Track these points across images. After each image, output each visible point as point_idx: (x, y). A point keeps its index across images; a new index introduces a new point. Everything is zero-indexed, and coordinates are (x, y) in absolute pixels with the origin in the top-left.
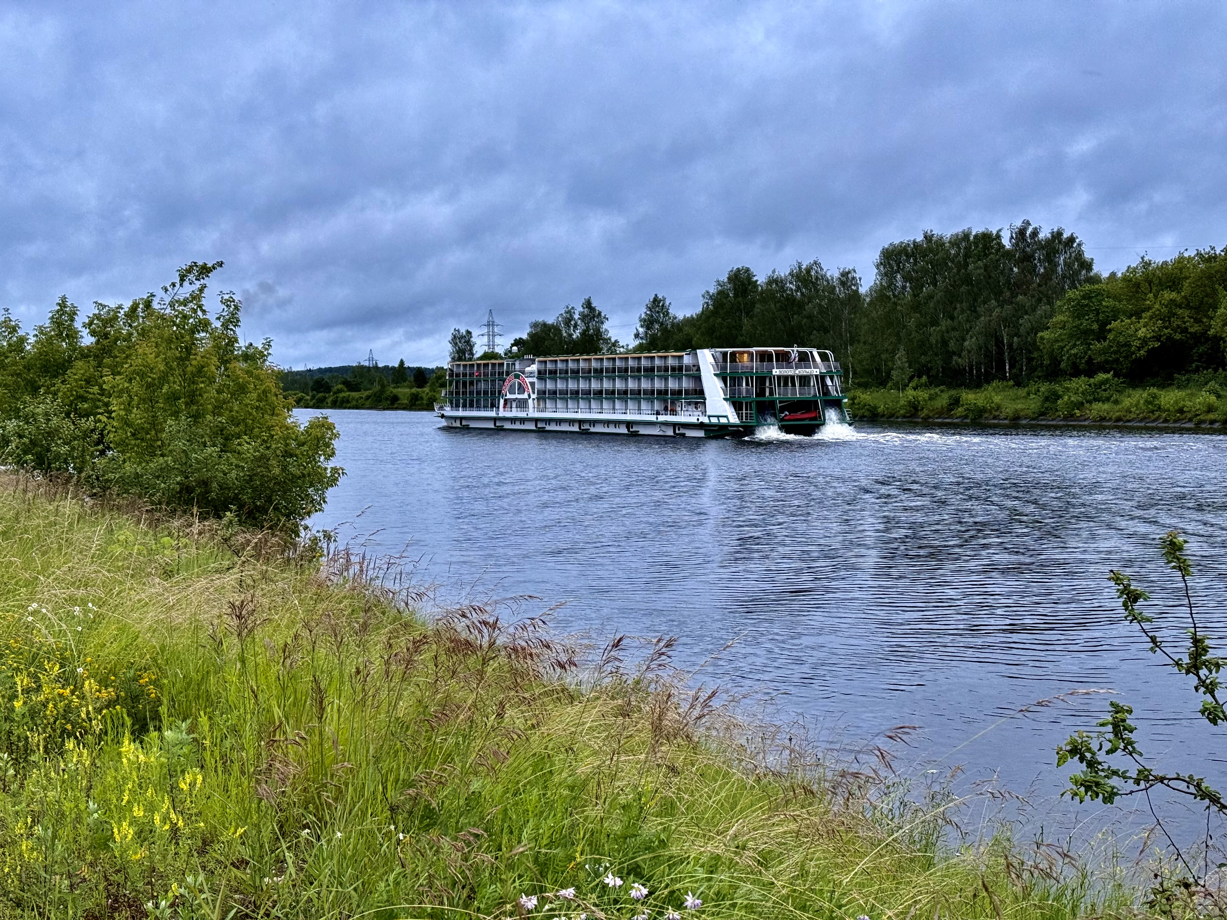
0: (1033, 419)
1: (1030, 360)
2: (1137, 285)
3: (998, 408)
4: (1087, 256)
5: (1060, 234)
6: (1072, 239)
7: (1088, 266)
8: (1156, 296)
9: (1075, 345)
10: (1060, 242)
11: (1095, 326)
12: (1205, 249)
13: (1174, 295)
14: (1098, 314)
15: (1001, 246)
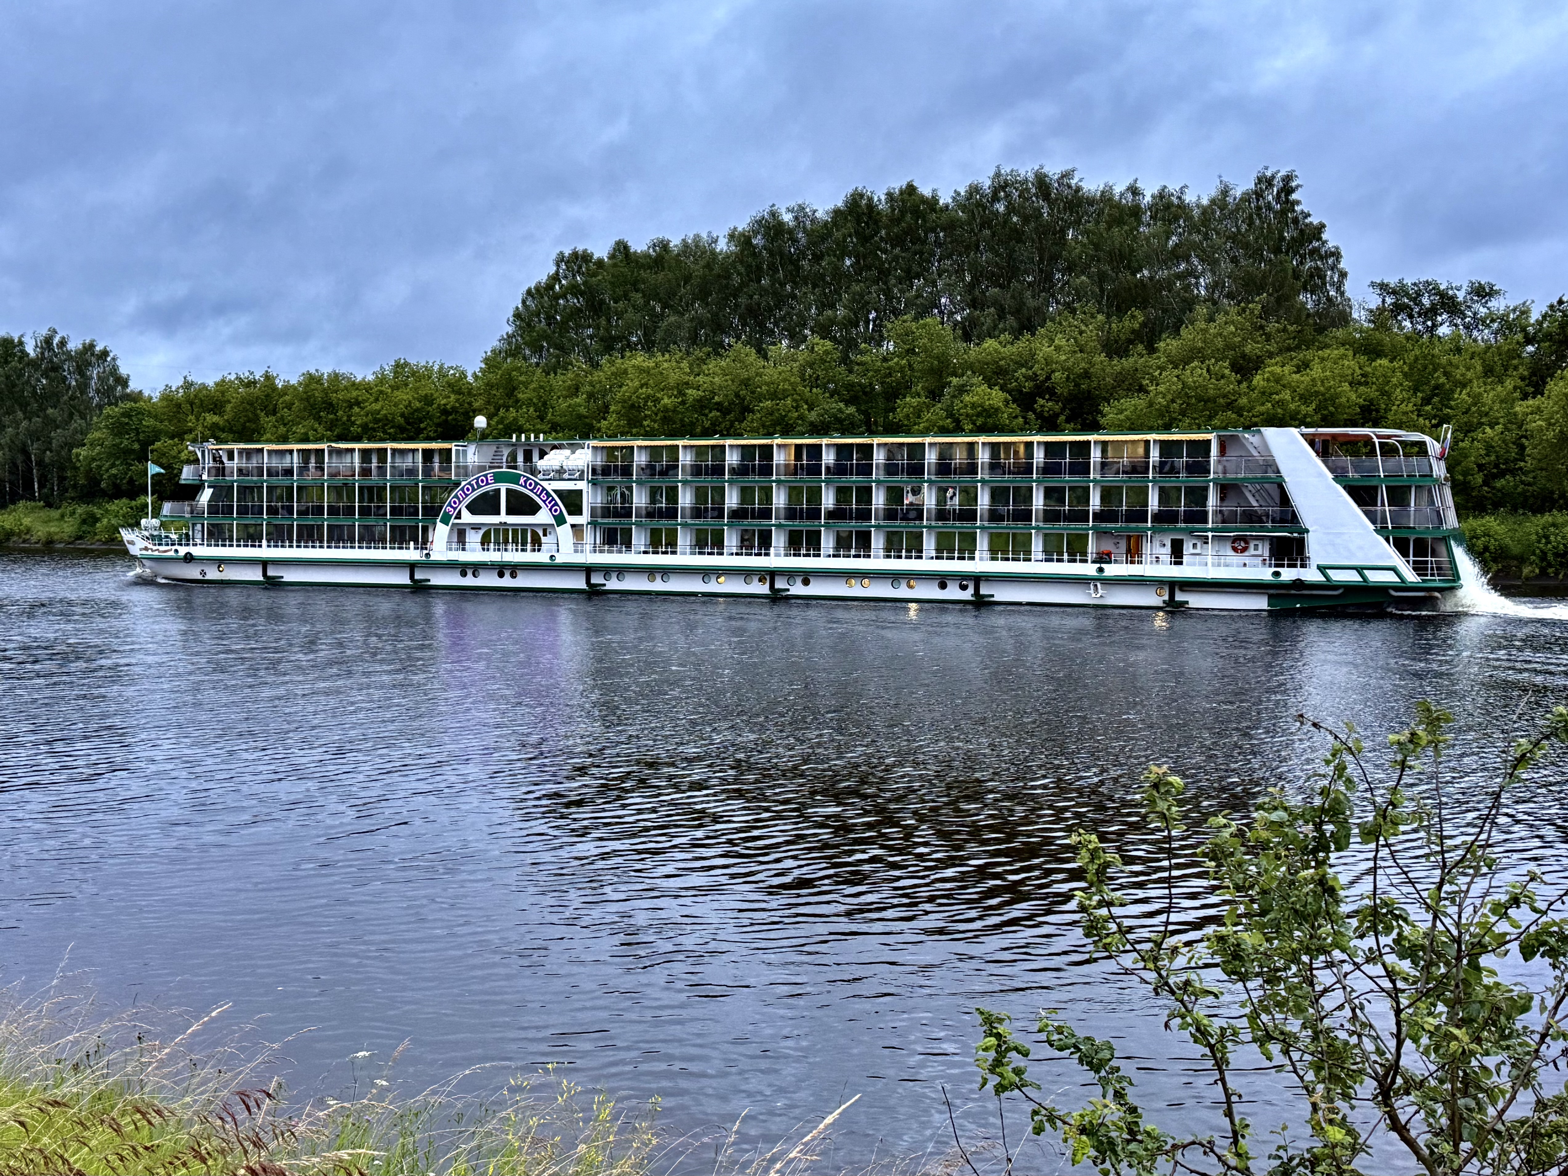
0: (70, 543)
1: (62, 479)
2: (179, 406)
3: (28, 531)
4: (123, 371)
5: (92, 346)
6: (105, 353)
7: (124, 382)
8: (198, 420)
9: (113, 465)
10: (93, 354)
11: (136, 446)
12: (245, 374)
13: (216, 419)
14: (138, 434)
15: (25, 354)
